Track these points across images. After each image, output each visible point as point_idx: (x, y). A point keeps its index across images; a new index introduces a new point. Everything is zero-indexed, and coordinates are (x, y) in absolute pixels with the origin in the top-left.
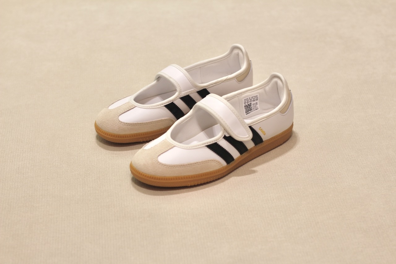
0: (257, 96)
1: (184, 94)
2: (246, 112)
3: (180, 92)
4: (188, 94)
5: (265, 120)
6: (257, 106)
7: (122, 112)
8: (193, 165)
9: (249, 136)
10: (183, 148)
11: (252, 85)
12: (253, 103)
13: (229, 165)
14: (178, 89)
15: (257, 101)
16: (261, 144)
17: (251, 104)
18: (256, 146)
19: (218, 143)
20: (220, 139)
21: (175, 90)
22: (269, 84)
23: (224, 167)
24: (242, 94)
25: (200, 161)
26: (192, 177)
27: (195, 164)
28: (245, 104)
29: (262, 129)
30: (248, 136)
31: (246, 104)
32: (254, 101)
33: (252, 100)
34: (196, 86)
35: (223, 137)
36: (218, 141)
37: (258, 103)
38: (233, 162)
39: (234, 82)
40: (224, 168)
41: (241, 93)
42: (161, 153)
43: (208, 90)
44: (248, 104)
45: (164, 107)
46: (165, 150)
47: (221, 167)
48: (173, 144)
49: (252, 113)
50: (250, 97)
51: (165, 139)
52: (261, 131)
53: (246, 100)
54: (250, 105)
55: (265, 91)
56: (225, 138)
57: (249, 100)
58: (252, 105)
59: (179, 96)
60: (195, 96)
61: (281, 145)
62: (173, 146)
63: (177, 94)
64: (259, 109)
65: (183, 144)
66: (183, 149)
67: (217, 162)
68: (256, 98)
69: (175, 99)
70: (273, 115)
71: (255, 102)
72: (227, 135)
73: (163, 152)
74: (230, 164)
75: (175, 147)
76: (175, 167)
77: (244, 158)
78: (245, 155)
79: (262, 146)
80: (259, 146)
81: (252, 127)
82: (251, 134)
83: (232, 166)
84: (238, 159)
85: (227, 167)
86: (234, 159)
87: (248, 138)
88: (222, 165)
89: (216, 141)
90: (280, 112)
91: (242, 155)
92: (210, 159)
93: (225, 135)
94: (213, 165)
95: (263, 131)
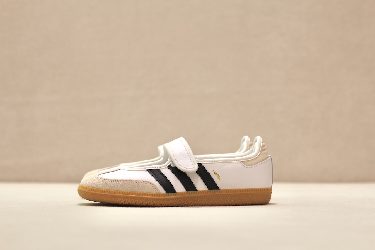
18: (209, 191)
19: (160, 170)
20: (164, 167)
23: (161, 193)
35: (167, 166)
36: (161, 168)
38: (174, 193)
52: (214, 173)
56: (169, 167)
62: (119, 169)
67: (152, 186)
70: (232, 162)
75: (121, 170)
77: (191, 196)
78: (192, 194)
79: (217, 194)
80: (213, 192)
81: (203, 165)
82: (196, 167)
83: (171, 196)
84: (182, 193)
85: (164, 195)
86: (177, 192)
87: (192, 170)
88: (158, 190)
89: (159, 168)
90: (241, 162)
91: (188, 192)
92: (146, 181)
93: (170, 165)
94: (147, 186)
95: (217, 174)
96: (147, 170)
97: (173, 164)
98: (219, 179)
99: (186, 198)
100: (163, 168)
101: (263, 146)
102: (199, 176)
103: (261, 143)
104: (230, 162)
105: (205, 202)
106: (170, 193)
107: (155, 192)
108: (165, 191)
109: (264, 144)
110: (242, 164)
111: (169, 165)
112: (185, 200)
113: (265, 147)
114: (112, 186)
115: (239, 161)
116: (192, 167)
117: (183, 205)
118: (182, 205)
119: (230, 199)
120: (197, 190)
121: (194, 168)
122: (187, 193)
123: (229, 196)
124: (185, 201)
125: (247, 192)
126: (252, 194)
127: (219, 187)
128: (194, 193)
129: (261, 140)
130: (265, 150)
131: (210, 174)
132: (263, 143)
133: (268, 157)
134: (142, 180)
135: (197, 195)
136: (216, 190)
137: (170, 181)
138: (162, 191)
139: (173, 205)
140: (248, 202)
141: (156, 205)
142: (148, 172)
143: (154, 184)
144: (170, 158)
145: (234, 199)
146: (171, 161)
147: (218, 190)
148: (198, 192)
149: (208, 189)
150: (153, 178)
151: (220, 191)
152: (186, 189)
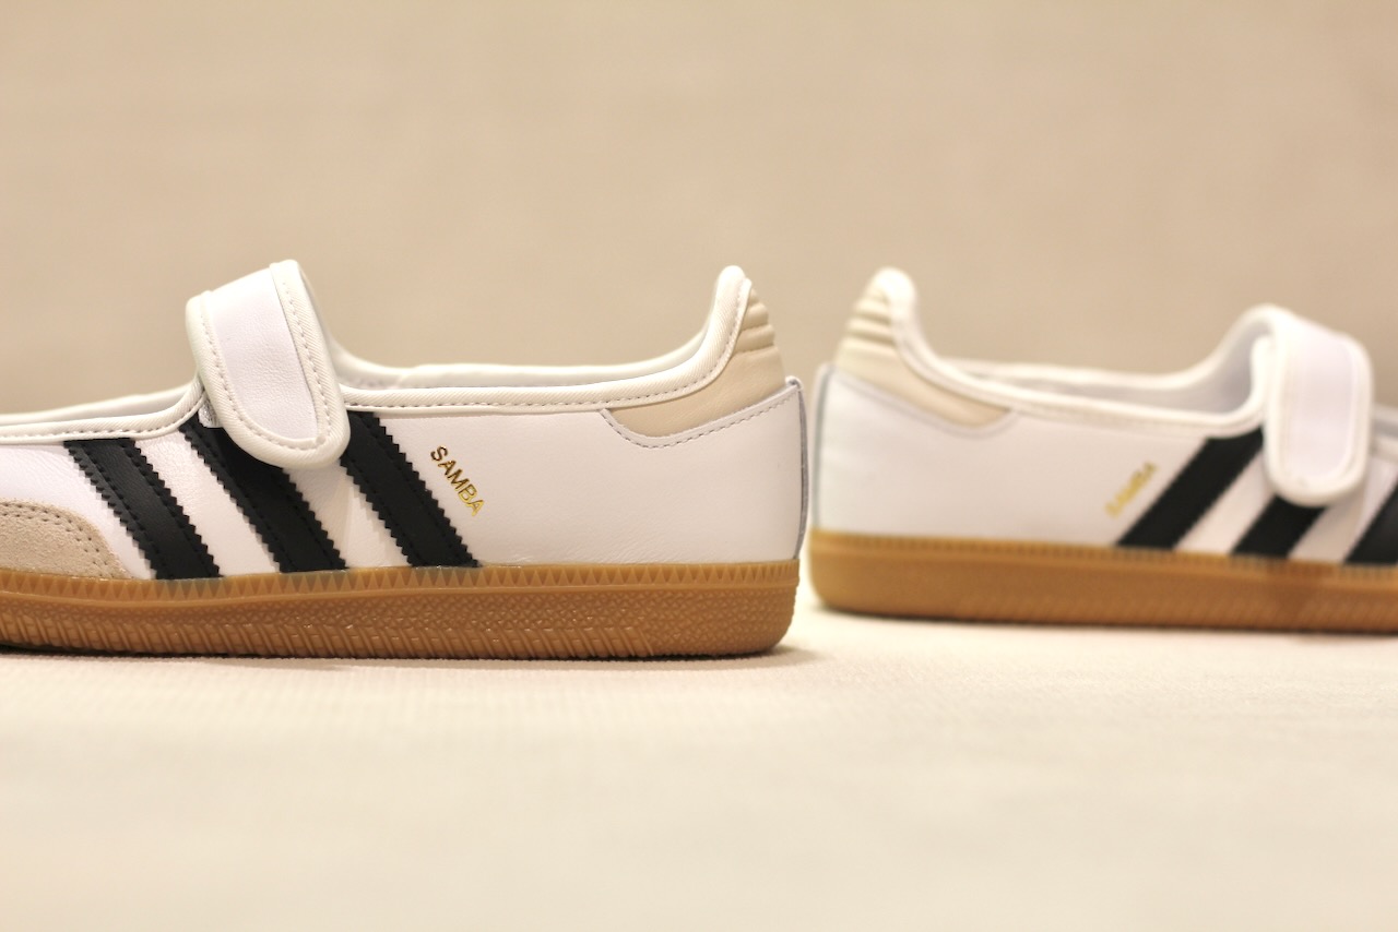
13: (166, 582)
18: (413, 572)
19: (138, 445)
20: (163, 430)
23: (124, 577)
35: (181, 421)
36: (145, 434)
38: (205, 581)
40: (124, 587)
47: (105, 570)
52: (443, 470)
56: (192, 429)
70: (553, 408)
72: (205, 420)
74: (180, 583)
77: (304, 602)
78: (314, 586)
79: (461, 589)
80: (439, 581)
81: (383, 422)
82: (338, 435)
83: (188, 595)
84: (253, 583)
85: (145, 588)
86: (221, 572)
87: (311, 452)
88: (108, 559)
89: (131, 434)
90: (611, 410)
91: (291, 576)
92: (46, 504)
93: (197, 414)
94: (49, 535)
95: (461, 478)
96: (67, 444)
97: (213, 414)
98: (475, 506)
99: (279, 612)
100: (154, 433)
101: (750, 323)
102: (358, 487)
103: (737, 305)
104: (544, 409)
105: (392, 632)
106: (179, 581)
107: (95, 570)
108: (152, 567)
109: (757, 309)
110: (614, 421)
111: (188, 416)
112: (268, 619)
113: (767, 329)
115: (594, 406)
116: (314, 439)
117: (260, 651)
118: (252, 651)
119: (534, 621)
120: (341, 564)
121: (320, 441)
122: (283, 586)
123: (533, 607)
124: (270, 627)
125: (639, 586)
126: (669, 594)
127: (475, 550)
128: (325, 581)
129: (738, 289)
130: (766, 343)
131: (421, 477)
132: (751, 302)
133: (782, 386)
134: (24, 501)
135: (346, 593)
136: (454, 570)
137: (186, 512)
138: (133, 563)
139: (200, 650)
140: (642, 643)
141: (97, 646)
142: (72, 453)
143: (89, 527)
144: (199, 377)
145: (559, 624)
146: (203, 397)
147: (468, 571)
148: (346, 579)
149: (406, 564)
150: (91, 490)
151: (481, 572)
152: (276, 559)
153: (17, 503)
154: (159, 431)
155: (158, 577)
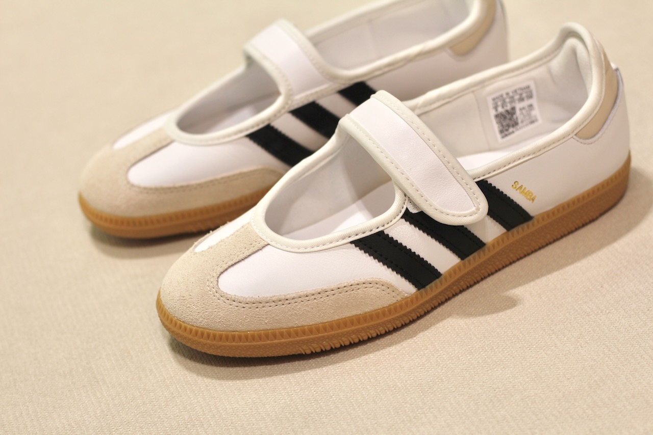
0: (528, 87)
1: (300, 99)
2: (501, 132)
3: (289, 96)
4: (311, 100)
5: (530, 159)
6: (534, 113)
7: (138, 157)
8: (313, 297)
9: (478, 209)
10: (289, 249)
11: (505, 60)
12: (518, 106)
13: (422, 290)
14: (282, 89)
15: (533, 101)
16: (525, 225)
17: (513, 109)
18: (510, 233)
19: (386, 232)
20: (394, 221)
21: (275, 94)
22: (556, 56)
23: (407, 298)
24: (486, 84)
25: (334, 285)
26: (311, 330)
27: (320, 296)
28: (497, 110)
29: (521, 187)
30: (474, 209)
31: (500, 110)
32: (521, 100)
33: (517, 97)
34: (333, 78)
35: (401, 214)
36: (386, 226)
37: (535, 105)
38: (437, 281)
39: (446, 58)
40: (408, 301)
41: (482, 83)
42: (230, 263)
43: (372, 84)
44: (506, 108)
45: (247, 141)
46: (242, 256)
47: (399, 298)
48: (264, 238)
49: (517, 133)
50: (510, 91)
51: (248, 223)
52: (518, 191)
53: (499, 100)
54: (512, 112)
55: (550, 71)
56: (408, 216)
57: (508, 100)
58: (518, 112)
59: (287, 107)
60: (333, 103)
61: (592, 221)
62: (263, 244)
63: (279, 102)
64: (540, 121)
65: (288, 238)
66: (290, 252)
67: (383, 288)
68: (526, 93)
69: (276, 116)
70: (554, 145)
71: (525, 103)
72: (413, 211)
73: (235, 261)
74: (428, 287)
75: (269, 246)
76: (261, 305)
77: (473, 268)
78: (475, 259)
79: (529, 231)
80: (520, 232)
81: (489, 181)
82: (484, 203)
83: (432, 290)
84: (454, 271)
85: (416, 297)
86: (442, 273)
87: (475, 216)
88: (398, 292)
89: (380, 229)
90: (576, 135)
91: (466, 260)
92: (362, 280)
93: (407, 209)
94: (371, 294)
95: (526, 191)
96: (352, 242)
97: (415, 205)
98: (533, 199)
99: (464, 276)
100: (391, 224)
105: (505, 260)
107: (395, 300)
108: (415, 286)
110: (578, 139)
111: (403, 211)
112: (461, 281)
114: (277, 318)
115: (570, 137)
120: (483, 245)
122: (463, 264)
127: (533, 214)
128: (479, 255)
134: (352, 282)
135: (492, 253)
142: (357, 247)
146: (407, 199)
147: (530, 223)
148: (487, 249)
149: (506, 232)
150: (376, 263)
151: (535, 220)
152: (459, 257)
153: (350, 284)
154: (392, 223)
155: (419, 289)
